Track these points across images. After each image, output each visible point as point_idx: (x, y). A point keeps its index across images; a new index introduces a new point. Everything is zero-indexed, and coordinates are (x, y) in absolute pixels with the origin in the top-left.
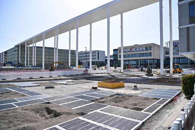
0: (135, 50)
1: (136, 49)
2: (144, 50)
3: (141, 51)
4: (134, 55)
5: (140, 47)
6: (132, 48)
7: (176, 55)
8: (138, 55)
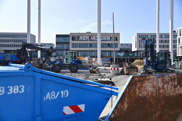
1: (97, 38)
5: (104, 36)
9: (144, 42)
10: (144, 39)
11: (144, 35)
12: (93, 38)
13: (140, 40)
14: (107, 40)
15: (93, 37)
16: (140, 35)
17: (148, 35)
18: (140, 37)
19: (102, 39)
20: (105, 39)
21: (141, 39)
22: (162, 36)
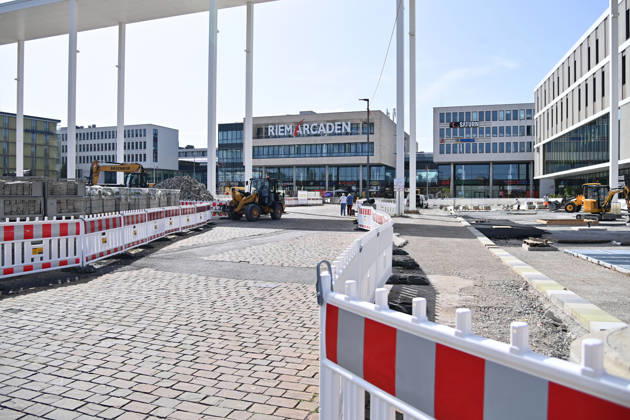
0: (313, 132)
1: (315, 128)
2: (347, 134)
3: (334, 134)
4: (308, 148)
5: (333, 122)
6: (301, 123)
7: (483, 152)
8: (325, 151)
9: (455, 134)
10: (457, 124)
11: (455, 114)
12: (304, 128)
13: (442, 130)
14: (340, 134)
15: (304, 125)
16: (442, 115)
17: (468, 114)
18: (442, 121)
19: (329, 132)
20: (337, 132)
21: (446, 126)
22: (515, 112)
